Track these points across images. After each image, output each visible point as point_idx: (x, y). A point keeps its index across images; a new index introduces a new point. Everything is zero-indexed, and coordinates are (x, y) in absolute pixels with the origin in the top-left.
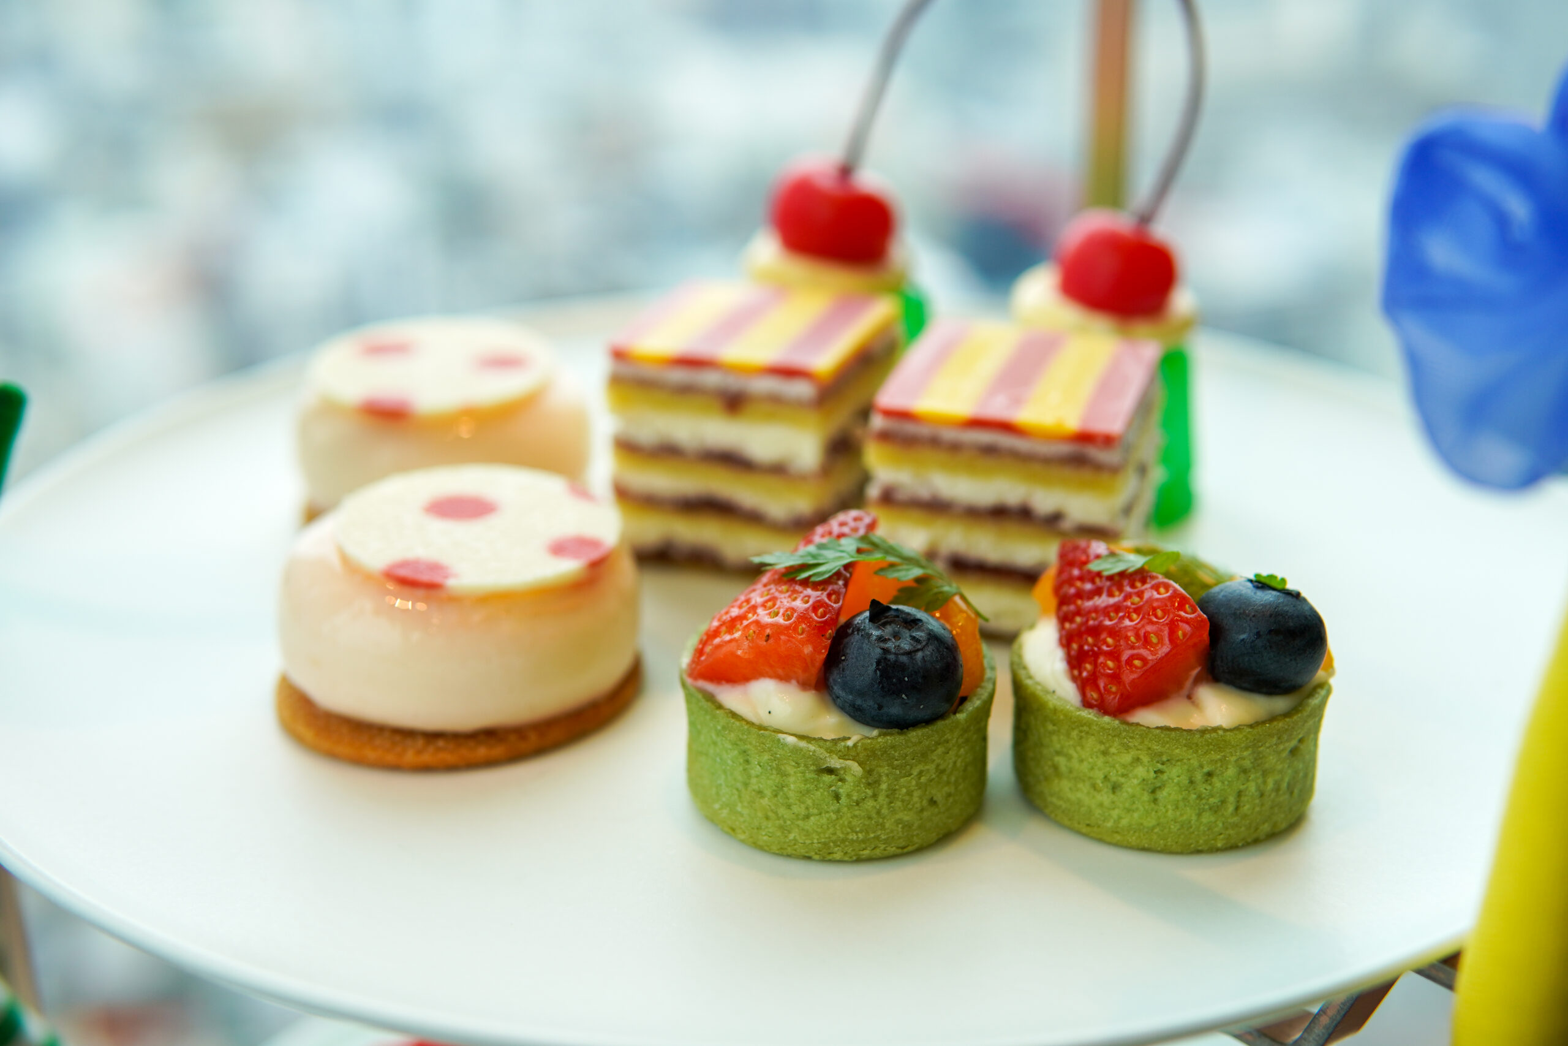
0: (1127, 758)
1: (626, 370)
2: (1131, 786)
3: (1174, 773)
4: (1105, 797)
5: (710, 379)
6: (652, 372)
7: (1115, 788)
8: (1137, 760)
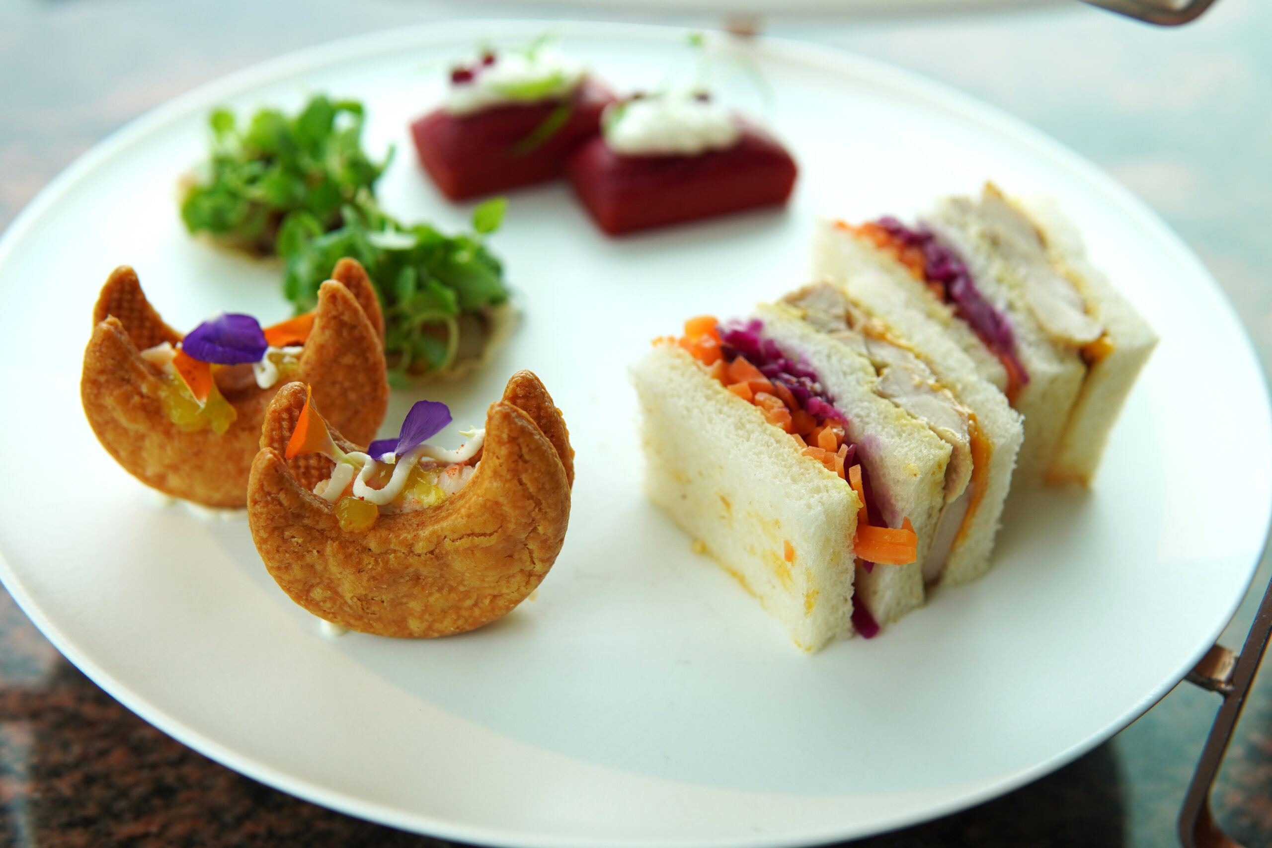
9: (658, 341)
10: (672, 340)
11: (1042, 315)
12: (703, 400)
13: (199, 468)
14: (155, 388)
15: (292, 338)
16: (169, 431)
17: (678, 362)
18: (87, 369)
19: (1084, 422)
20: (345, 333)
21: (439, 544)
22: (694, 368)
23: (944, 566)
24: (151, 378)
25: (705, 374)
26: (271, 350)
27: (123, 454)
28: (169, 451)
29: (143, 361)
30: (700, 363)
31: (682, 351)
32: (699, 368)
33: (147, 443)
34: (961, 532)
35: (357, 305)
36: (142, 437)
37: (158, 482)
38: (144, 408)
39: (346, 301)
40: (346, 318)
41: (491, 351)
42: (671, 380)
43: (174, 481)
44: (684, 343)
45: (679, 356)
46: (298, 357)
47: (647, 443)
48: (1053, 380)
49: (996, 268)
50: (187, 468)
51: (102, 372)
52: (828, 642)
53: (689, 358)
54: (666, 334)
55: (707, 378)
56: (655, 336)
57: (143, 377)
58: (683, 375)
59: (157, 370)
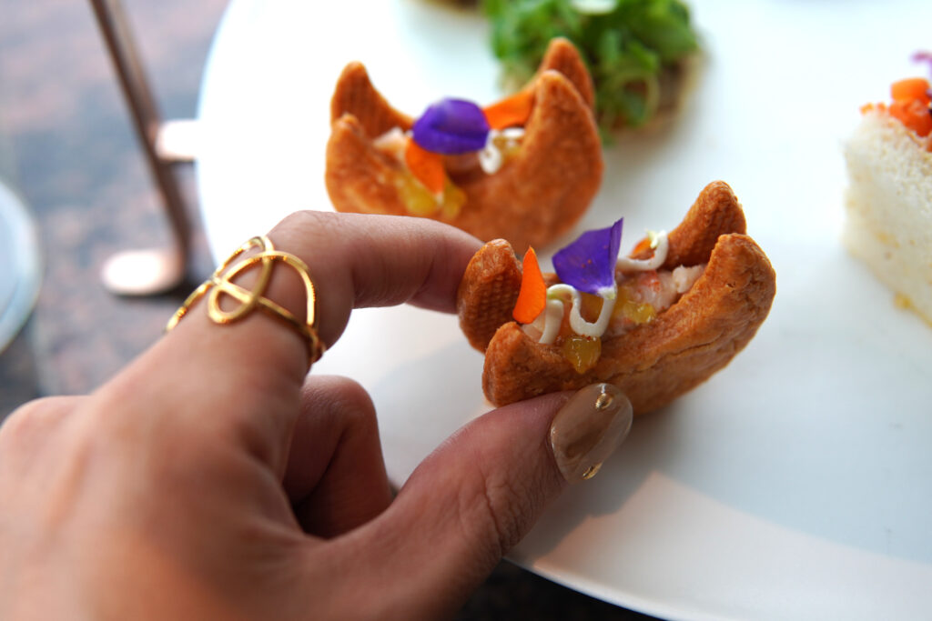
9: (866, 109)
10: (881, 107)
12: (920, 175)
14: (390, 178)
15: (512, 119)
17: (889, 132)
18: (329, 165)
20: (565, 120)
22: (907, 139)
24: (387, 169)
25: (920, 146)
26: (493, 134)
29: (377, 152)
30: (914, 134)
31: (893, 120)
32: (911, 138)
35: (576, 93)
38: (382, 196)
39: (566, 92)
40: (566, 107)
41: (688, 100)
42: (884, 153)
44: (894, 111)
45: (890, 126)
46: (519, 141)
47: (851, 204)
53: (901, 129)
54: (875, 102)
55: (922, 150)
56: (863, 102)
57: (378, 168)
58: (895, 147)
59: (389, 158)
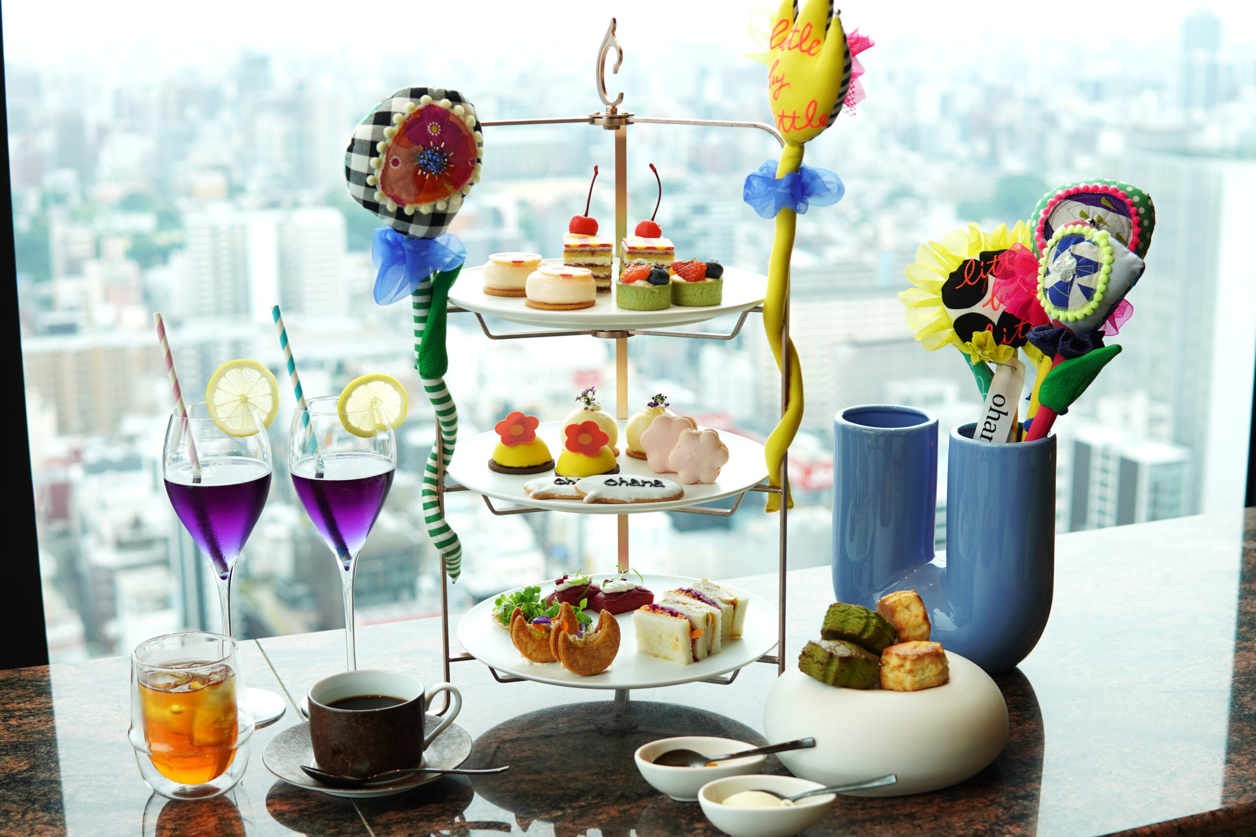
0: (697, 289)
1: (568, 249)
2: (698, 294)
3: (705, 291)
4: (693, 297)
5: (588, 249)
6: (574, 249)
7: (695, 295)
8: (699, 289)
11: (722, 598)
13: (540, 650)
16: (534, 640)
19: (736, 619)
21: (598, 647)
23: (711, 648)
27: (523, 648)
28: (534, 646)
33: (529, 644)
34: (713, 639)
36: (527, 643)
37: (529, 656)
38: (528, 635)
43: (534, 655)
48: (727, 609)
49: (709, 593)
50: (537, 650)
51: (519, 627)
52: (689, 663)
